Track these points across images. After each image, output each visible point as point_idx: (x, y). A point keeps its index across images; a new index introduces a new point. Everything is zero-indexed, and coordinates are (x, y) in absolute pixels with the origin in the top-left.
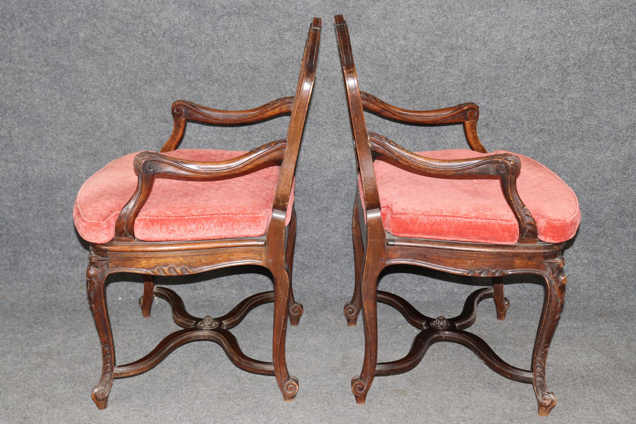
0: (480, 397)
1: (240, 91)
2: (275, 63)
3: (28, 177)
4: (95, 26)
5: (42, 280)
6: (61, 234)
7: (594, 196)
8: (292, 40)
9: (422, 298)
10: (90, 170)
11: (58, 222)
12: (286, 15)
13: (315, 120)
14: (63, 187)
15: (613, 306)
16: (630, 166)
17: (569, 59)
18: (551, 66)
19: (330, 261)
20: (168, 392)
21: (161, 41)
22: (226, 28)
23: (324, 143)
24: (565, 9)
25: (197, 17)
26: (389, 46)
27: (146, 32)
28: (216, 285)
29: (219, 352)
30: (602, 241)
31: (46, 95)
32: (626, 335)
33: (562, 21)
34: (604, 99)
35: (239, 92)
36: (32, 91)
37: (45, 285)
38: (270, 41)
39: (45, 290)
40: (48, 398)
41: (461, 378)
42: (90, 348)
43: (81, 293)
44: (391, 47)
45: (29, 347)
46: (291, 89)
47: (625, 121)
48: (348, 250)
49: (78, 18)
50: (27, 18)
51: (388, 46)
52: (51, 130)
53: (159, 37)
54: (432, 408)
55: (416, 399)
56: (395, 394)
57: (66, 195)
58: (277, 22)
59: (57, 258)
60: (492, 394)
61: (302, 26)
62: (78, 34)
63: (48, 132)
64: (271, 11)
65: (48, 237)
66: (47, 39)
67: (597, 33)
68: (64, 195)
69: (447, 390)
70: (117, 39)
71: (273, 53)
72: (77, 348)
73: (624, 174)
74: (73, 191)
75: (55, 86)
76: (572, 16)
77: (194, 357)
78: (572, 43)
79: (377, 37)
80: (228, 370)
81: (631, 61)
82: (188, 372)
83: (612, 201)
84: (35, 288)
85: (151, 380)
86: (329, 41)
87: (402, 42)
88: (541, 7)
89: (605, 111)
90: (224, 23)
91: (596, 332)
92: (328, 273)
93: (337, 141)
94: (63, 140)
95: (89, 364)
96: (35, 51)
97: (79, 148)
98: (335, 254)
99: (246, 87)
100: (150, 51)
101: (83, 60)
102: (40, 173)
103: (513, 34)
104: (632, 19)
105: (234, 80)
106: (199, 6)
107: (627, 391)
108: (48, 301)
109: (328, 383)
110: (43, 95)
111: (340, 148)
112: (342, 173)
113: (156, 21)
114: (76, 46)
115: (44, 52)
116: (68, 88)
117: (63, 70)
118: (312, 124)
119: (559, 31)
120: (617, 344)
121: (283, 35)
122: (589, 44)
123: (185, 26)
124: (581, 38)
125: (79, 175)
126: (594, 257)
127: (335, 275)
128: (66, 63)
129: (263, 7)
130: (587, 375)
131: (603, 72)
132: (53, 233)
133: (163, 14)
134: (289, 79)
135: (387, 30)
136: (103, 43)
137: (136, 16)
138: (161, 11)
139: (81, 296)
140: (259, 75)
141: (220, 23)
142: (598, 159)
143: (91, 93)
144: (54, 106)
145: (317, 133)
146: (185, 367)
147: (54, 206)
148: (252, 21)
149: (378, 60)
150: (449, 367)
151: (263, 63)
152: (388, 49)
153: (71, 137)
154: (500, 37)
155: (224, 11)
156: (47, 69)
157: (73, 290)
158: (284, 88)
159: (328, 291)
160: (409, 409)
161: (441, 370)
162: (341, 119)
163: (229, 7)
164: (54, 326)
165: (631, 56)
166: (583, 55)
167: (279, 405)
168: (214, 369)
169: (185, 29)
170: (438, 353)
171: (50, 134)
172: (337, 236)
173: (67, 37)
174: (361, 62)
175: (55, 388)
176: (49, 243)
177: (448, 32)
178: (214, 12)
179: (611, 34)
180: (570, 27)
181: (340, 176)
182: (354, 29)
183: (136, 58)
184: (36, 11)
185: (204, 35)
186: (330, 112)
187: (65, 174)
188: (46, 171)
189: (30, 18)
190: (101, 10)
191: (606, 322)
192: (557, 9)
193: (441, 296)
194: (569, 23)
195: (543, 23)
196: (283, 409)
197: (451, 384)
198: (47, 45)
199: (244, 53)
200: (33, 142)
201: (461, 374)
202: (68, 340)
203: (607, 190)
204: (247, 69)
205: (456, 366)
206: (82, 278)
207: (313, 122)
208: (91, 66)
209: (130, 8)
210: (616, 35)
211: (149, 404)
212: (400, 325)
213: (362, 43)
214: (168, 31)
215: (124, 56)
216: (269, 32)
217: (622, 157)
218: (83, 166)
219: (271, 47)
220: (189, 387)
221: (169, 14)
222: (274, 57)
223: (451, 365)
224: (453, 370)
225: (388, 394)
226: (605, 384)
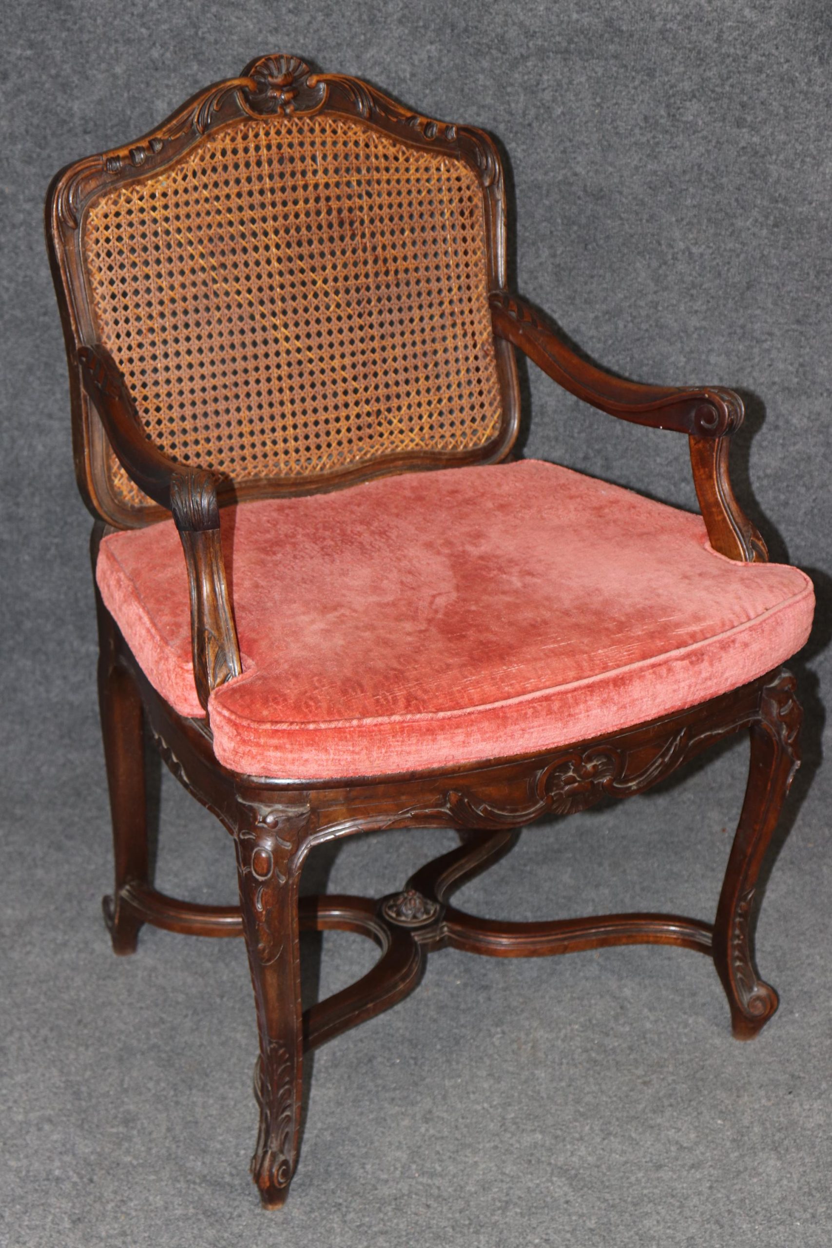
1: (559, 252)
2: (651, 182)
3: (19, 465)
5: (56, 716)
8: (700, 123)
12: (693, 55)
13: (743, 327)
20: (457, 1041)
22: (532, 90)
23: (762, 384)
25: (457, 61)
35: (554, 256)
36: (31, 249)
37: (64, 730)
38: (642, 124)
39: (66, 741)
46: (688, 248)
49: (152, 60)
50: (19, 58)
58: (667, 74)
61: (732, 86)
62: (153, 102)
64: (654, 45)
66: (72, 115)
71: (648, 156)
80: (587, 979)
84: (40, 736)
86: (796, 126)
90: (526, 77)
93: (796, 380)
96: (40, 146)
99: (573, 242)
105: (544, 224)
106: (466, 30)
111: (803, 398)
112: (803, 459)
115: (62, 149)
118: (736, 338)
121: (679, 108)
123: (426, 85)
129: (631, 36)
132: (82, 604)
133: (372, 51)
134: (684, 223)
138: (368, 44)
140: (609, 213)
141: (517, 76)
145: (745, 360)
148: (600, 71)
151: (622, 183)
155: (531, 44)
158: (671, 246)
162: (810, 324)
163: (543, 33)
169: (427, 91)
173: (123, 110)
176: (71, 627)
178: (502, 47)
181: (797, 467)
184: (43, 41)
185: (475, 108)
186: (783, 308)
189: (28, 58)
190: (212, 40)
198: (69, 131)
199: (573, 155)
200: (31, 379)
204: (579, 198)
207: (739, 331)
209: (288, 35)
216: (642, 101)
219: (644, 139)
220: (505, 1028)
221: (387, 53)
222: (649, 167)
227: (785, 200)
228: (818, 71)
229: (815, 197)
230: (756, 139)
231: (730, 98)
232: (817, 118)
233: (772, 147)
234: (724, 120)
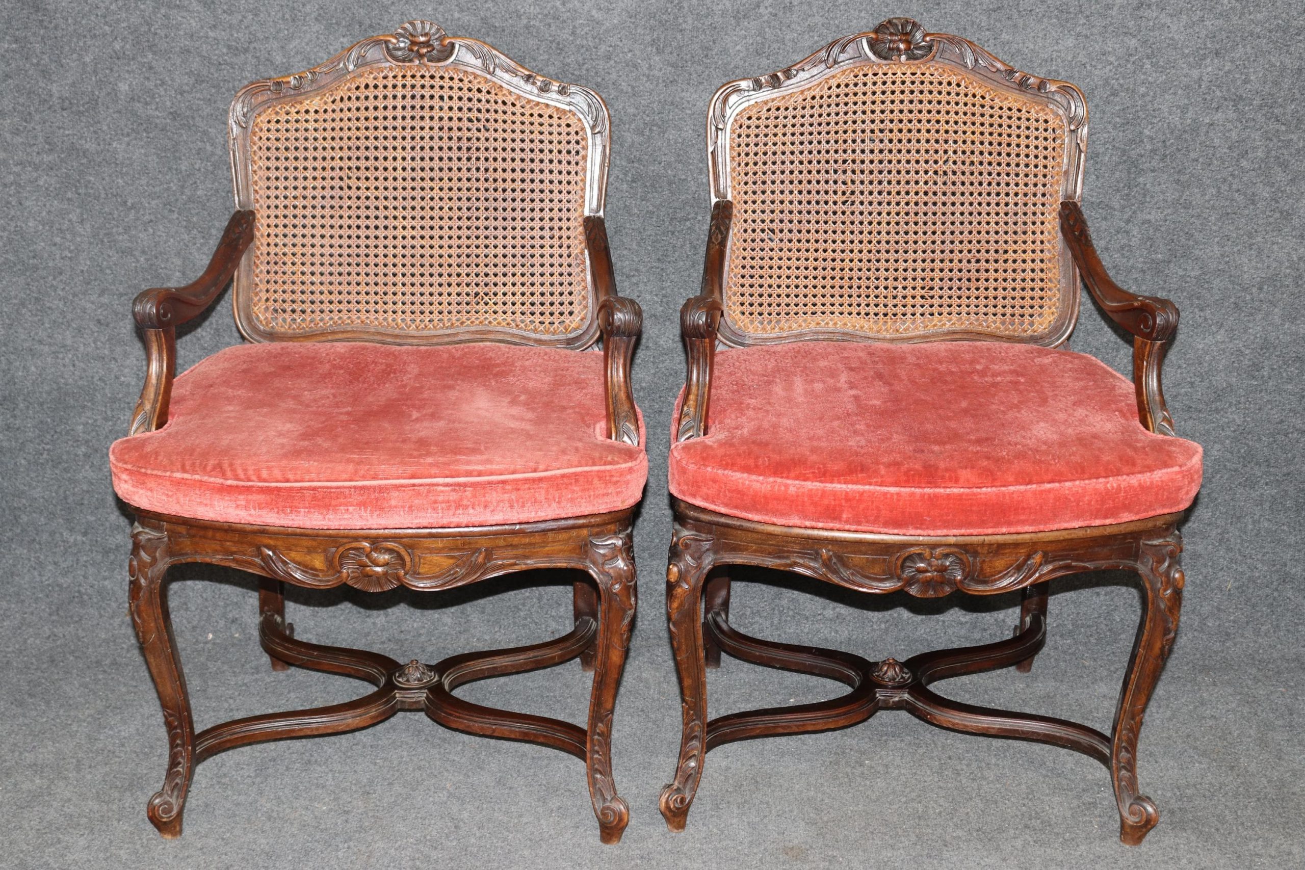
0: (962, 862)
3: (15, 383)
4: (151, 68)
5: (47, 596)
6: (86, 502)
7: (1190, 422)
9: (837, 632)
11: (80, 476)
12: (554, 45)
14: (89, 404)
15: (1228, 648)
16: (1266, 362)
17: (1142, 141)
18: (1104, 154)
20: (307, 854)
24: (1135, 36)
29: (415, 759)
31: (49, 212)
32: (1256, 714)
33: (1128, 61)
34: (1215, 224)
36: (21, 204)
37: (54, 608)
39: (55, 617)
41: (919, 818)
42: (145, 754)
45: (17, 754)
47: (1257, 268)
49: (114, 51)
50: (7, 51)
52: (61, 286)
56: (782, 857)
57: (96, 420)
59: (79, 551)
60: (985, 853)
61: (587, 70)
62: (116, 84)
63: (55, 291)
64: (522, 38)
65: (59, 507)
66: (51, 96)
67: (1200, 86)
68: (90, 421)
69: (892, 847)
70: (198, 95)
72: (117, 754)
73: (1254, 377)
74: (109, 413)
75: (69, 195)
76: (1149, 51)
78: (1149, 106)
81: (1271, 145)
82: (349, 807)
83: (1229, 433)
84: (32, 613)
85: (272, 829)
86: (643, 102)
88: (1084, 32)
89: (1216, 248)
91: (1196, 707)
94: (89, 305)
95: (142, 789)
96: (26, 121)
101: (126, 139)
102: (40, 375)
104: (1273, 60)
106: (371, 26)
107: (1264, 847)
108: (59, 643)
110: (44, 213)
113: (278, 59)
114: (111, 111)
115: (44, 123)
116: (97, 198)
117: (84, 161)
119: (1122, 81)
120: (1239, 735)
122: (1184, 110)
124: (1167, 97)
128: (91, 146)
130: (1180, 809)
131: (1212, 167)
132: (70, 500)
133: (295, 43)
136: (168, 104)
137: (237, 49)
138: (289, 39)
139: (129, 631)
142: (1201, 347)
143: (145, 209)
144: (68, 236)
146: (345, 797)
147: (70, 443)
150: (894, 792)
153: (105, 300)
156: (51, 158)
161: (877, 800)
162: (669, 262)
164: (71, 702)
165: (1270, 135)
166: (1172, 133)
168: (406, 799)
170: (871, 759)
171: (61, 293)
173: (92, 91)
176: (61, 521)
179: (1229, 90)
180: (1145, 73)
184: (26, 37)
186: (646, 249)
187: (92, 377)
188: (53, 370)
189: (13, 51)
191: (1215, 684)
192: (1117, 36)
194: (1142, 67)
195: (1088, 66)
197: (900, 832)
198: (50, 108)
200: (23, 311)
201: (920, 810)
202: (100, 733)
203: (1217, 411)
205: (908, 790)
208: (143, 151)
209: (224, 30)
210: (1240, 92)
215: (212, 131)
217: (1249, 342)
220: (351, 844)
221: (307, 44)
223: (898, 788)
224: (904, 799)
225: (768, 858)
226: (1217, 830)
227: (640, 160)
228: (657, 58)
229: (663, 158)
232: (659, 94)
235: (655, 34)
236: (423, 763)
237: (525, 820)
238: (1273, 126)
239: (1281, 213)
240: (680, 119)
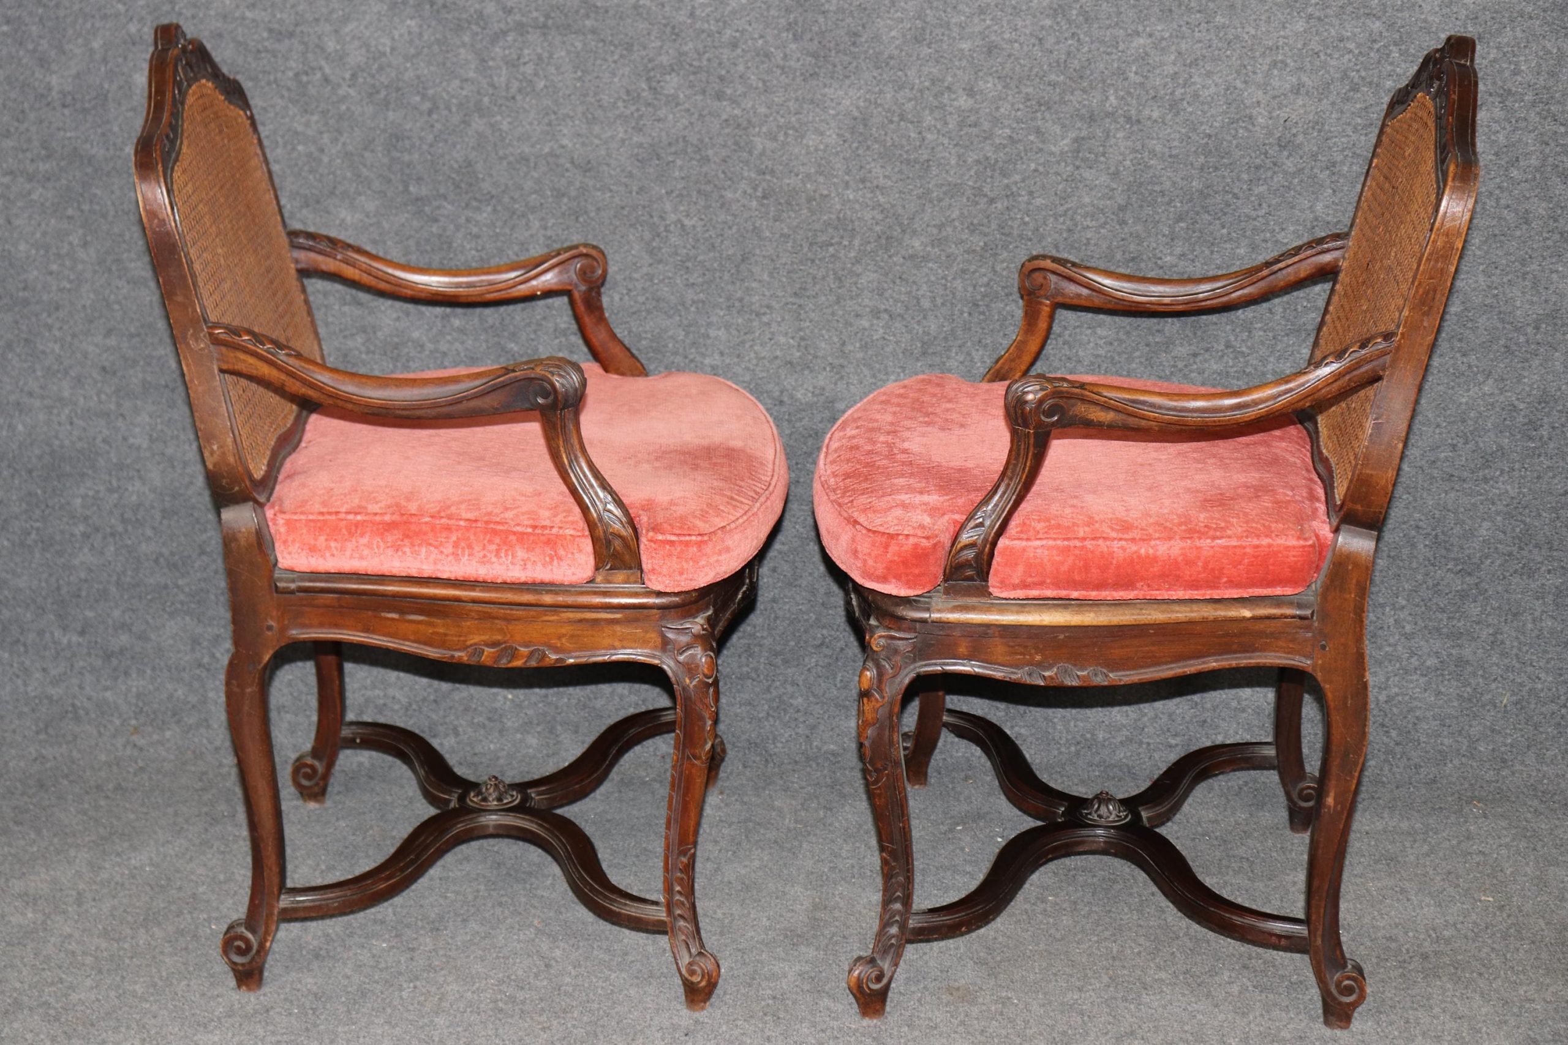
0: (1164, 1007)
1: (550, 224)
2: (637, 154)
5: (33, 710)
6: (84, 594)
7: (1452, 495)
8: (682, 96)
10: (159, 427)
11: (76, 562)
12: (668, 29)
13: (741, 300)
14: (90, 472)
15: (1504, 777)
16: (1546, 420)
18: (1342, 163)
19: (778, 661)
20: (364, 995)
21: (345, 97)
22: (513, 64)
23: (764, 358)
24: (1379, 18)
25: (438, 36)
26: (932, 111)
27: (307, 74)
28: (487, 722)
29: (494, 894)
30: (1474, 610)
31: (44, 234)
32: (1534, 849)
33: (1371, 49)
34: (1479, 248)
35: (546, 228)
36: (9, 222)
37: (41, 725)
38: (625, 98)
39: (43, 736)
40: (52, 1012)
41: (1114, 958)
42: (162, 886)
43: (135, 745)
44: (937, 114)
46: (679, 221)
47: (1532, 303)
48: (825, 632)
49: (129, 35)
51: (927, 112)
52: (58, 325)
53: (339, 85)
54: (1041, 1034)
55: (1001, 1014)
56: (945, 998)
57: (98, 492)
58: (645, 48)
59: (74, 655)
60: (1193, 999)
61: (709, 60)
62: (131, 76)
63: (50, 330)
64: (630, 21)
65: (50, 600)
66: (50, 90)
68: (91, 493)
69: (1080, 990)
71: (633, 128)
72: (127, 886)
73: (1531, 438)
74: (115, 483)
75: (70, 212)
76: (1397, 36)
77: (432, 906)
79: (901, 88)
80: (519, 941)
81: (1547, 151)
82: (415, 944)
83: (1500, 508)
84: (14, 732)
85: (320, 968)
86: (776, 99)
87: (964, 102)
88: (1317, 14)
89: (1481, 278)
90: (507, 52)
91: (1459, 843)
92: (774, 693)
93: (798, 354)
95: (159, 924)
96: (18, 120)
97: (131, 372)
98: (792, 643)
99: (563, 214)
100: (317, 122)
102: (30, 435)
103: (1246, 82)
104: (1549, 45)
105: (534, 196)
106: (444, 6)
107: (1538, 991)
108: (48, 765)
109: (776, 969)
110: (38, 235)
111: (806, 372)
112: (810, 436)
113: (331, 45)
114: (124, 108)
115: (41, 123)
116: (104, 216)
117: (89, 170)
118: (734, 311)
119: (1363, 74)
120: (1512, 873)
121: (659, 82)
123: (407, 58)
125: (131, 440)
126: (1454, 652)
127: (792, 697)
128: (98, 151)
129: (607, 12)
130: (1436, 953)
132: (64, 590)
133: (352, 26)
134: (674, 195)
135: (926, 70)
137: (280, 33)
138: (346, 20)
139: (136, 753)
140: (598, 186)
141: (497, 50)
142: (1464, 400)
144: (68, 263)
145: (746, 334)
147: (65, 520)
148: (579, 45)
149: (902, 147)
150: (1083, 931)
151: (609, 155)
152: (928, 120)
153: (112, 341)
154: (1213, 90)
155: (509, 20)
156: (47, 166)
157: (114, 736)
158: (662, 218)
159: (775, 738)
160: (983, 1039)
161: (1063, 939)
162: (808, 297)
163: (520, 9)
164: (67, 830)
165: (1546, 138)
167: (650, 1026)
168: (484, 938)
169: (408, 65)
170: (1056, 895)
171: (57, 333)
172: (798, 598)
173: (101, 84)
174: (860, 152)
175: (72, 988)
176: (52, 617)
177: (1081, 77)
178: (482, 23)
179: (1494, 83)
180: (1392, 64)
181: (805, 444)
182: (840, 67)
183: (279, 139)
184: (20, 17)
185: (457, 82)
186: (780, 281)
187: (94, 439)
188: (45, 429)
190: (189, 15)
191: (1485, 816)
192: (1358, 18)
193: (1063, 750)
194: (1388, 55)
195: (1321, 54)
196: (659, 1035)
197: (1090, 974)
198: (48, 104)
199: (558, 128)
200: (10, 356)
201: (1115, 950)
202: (104, 860)
203: (1486, 480)
204: (567, 170)
205: (1100, 928)
206: (137, 705)
207: (737, 304)
209: (265, 10)
210: (1509, 85)
211: (315, 1025)
212: (958, 824)
213: (862, 104)
214: (363, 70)
216: (623, 75)
217: (1524, 394)
218: (143, 418)
219: (628, 112)
220: (418, 983)
221: (366, 27)
222: (635, 139)
223: (1088, 926)
224: (1096, 938)
225: (928, 999)
226: (1480, 974)
227: (772, 172)
228: (793, 46)
229: (802, 169)
230: (737, 112)
231: (708, 72)
232: (796, 91)
233: (754, 120)
234: (704, 92)
235: (792, 16)
236: (504, 899)
237: (630, 958)
238: (1549, 126)
239: (1561, 234)
240: (822, 121)
